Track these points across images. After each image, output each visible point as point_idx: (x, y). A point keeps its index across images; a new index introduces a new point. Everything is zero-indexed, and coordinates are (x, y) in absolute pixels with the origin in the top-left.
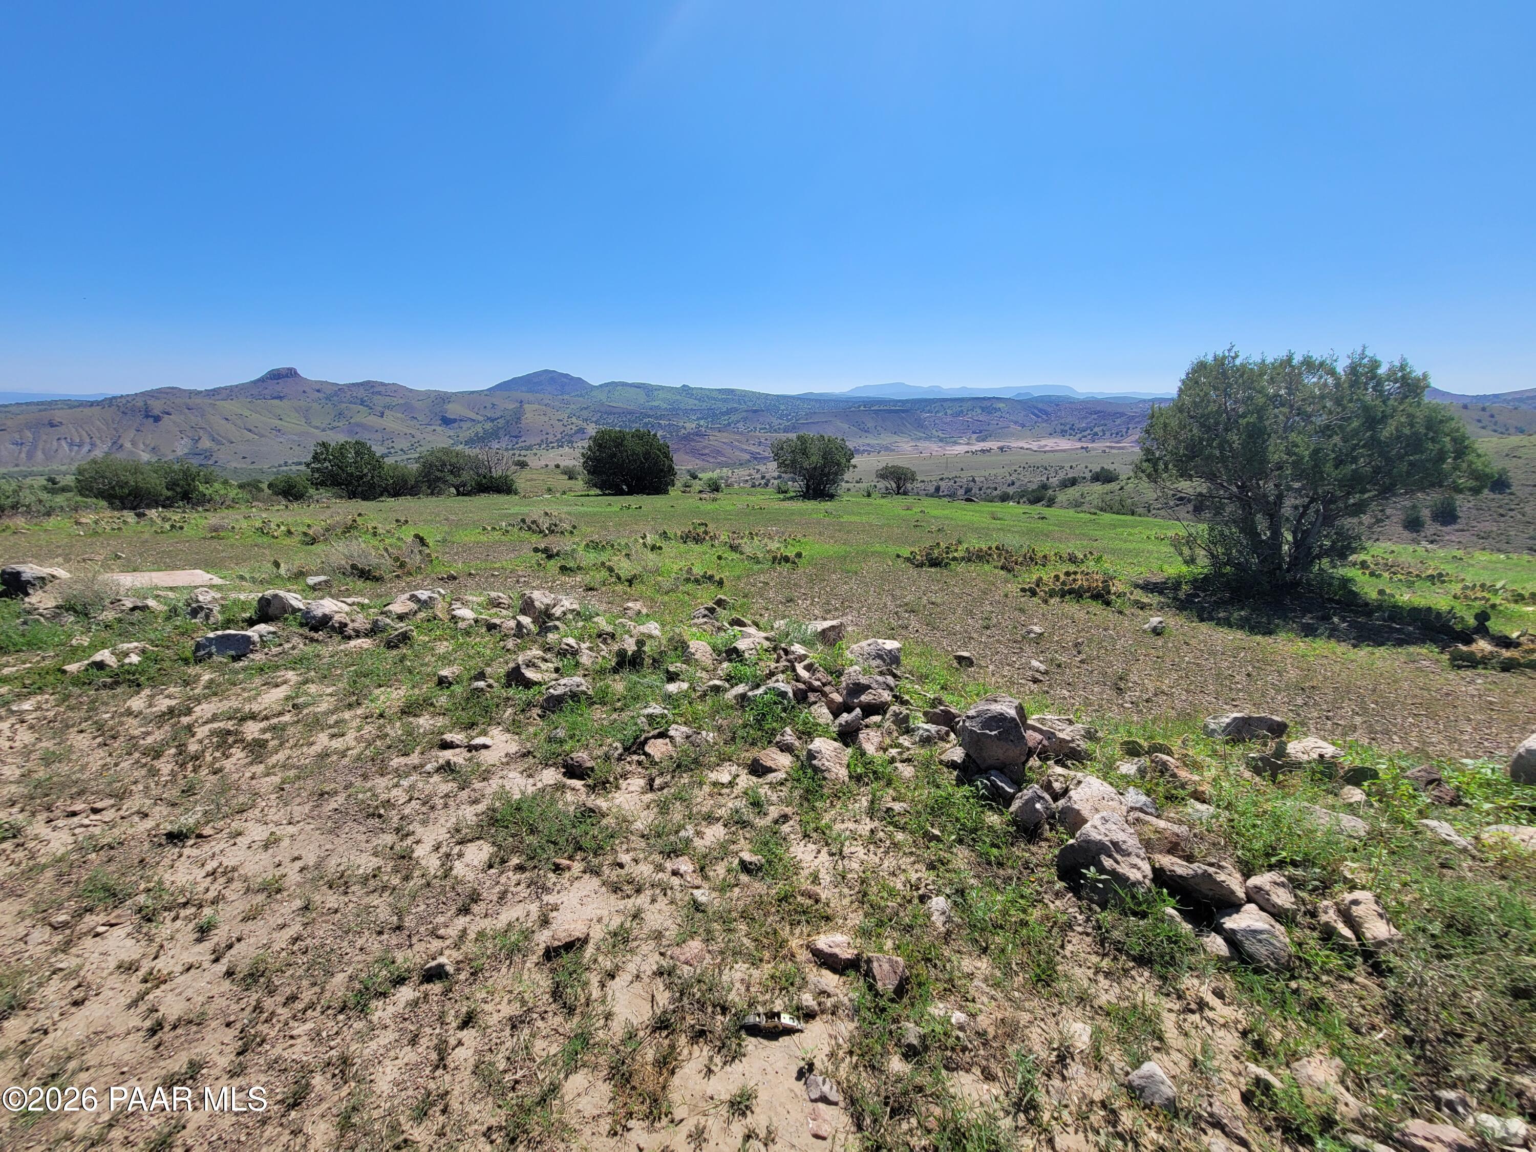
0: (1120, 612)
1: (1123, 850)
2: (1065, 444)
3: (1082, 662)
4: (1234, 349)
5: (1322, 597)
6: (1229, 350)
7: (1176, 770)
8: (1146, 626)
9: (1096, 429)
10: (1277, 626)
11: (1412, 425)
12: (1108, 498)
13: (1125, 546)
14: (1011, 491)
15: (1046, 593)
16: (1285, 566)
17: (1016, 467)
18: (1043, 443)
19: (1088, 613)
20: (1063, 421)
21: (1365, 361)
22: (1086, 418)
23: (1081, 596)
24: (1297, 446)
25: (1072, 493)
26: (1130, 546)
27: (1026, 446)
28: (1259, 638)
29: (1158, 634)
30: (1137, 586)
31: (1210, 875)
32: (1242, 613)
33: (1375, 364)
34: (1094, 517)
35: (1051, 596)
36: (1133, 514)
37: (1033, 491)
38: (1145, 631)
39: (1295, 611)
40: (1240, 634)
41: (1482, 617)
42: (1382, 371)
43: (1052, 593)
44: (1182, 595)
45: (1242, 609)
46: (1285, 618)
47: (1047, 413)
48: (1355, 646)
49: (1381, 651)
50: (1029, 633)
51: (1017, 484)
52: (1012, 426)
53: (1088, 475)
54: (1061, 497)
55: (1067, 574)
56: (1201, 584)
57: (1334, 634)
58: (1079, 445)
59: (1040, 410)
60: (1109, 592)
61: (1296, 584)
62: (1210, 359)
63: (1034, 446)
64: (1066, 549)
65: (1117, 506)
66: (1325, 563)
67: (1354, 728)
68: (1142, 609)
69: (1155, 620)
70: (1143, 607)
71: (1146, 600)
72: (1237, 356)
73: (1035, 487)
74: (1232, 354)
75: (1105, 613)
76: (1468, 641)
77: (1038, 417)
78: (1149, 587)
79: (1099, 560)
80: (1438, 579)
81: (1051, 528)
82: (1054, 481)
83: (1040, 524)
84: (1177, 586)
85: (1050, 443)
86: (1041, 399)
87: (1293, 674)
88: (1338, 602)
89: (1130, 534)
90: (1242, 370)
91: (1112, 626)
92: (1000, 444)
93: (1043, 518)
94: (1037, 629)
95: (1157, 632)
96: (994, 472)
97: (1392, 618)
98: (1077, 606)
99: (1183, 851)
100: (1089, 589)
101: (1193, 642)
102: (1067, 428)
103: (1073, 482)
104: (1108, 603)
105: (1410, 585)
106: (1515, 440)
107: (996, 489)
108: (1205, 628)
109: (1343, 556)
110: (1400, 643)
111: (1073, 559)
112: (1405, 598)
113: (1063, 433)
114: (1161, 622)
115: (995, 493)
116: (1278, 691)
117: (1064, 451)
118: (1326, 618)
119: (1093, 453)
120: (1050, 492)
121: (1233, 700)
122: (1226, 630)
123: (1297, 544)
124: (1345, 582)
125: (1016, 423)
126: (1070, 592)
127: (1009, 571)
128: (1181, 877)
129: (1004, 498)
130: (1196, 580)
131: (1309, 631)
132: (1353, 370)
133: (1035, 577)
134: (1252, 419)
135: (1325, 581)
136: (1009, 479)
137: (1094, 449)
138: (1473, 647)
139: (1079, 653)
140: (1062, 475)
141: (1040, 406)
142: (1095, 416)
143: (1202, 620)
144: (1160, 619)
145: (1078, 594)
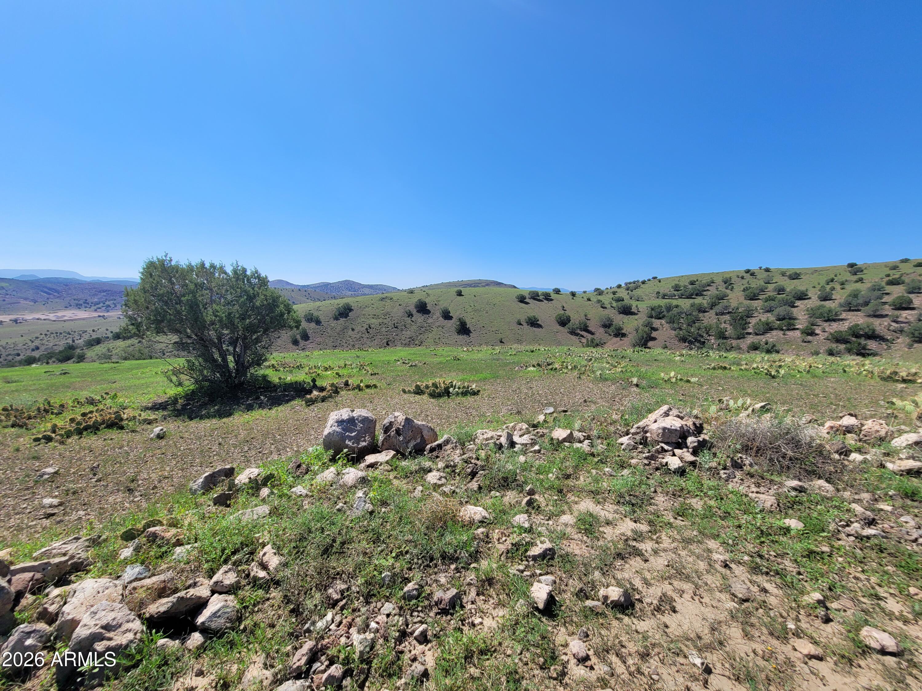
0: (133, 431)
1: (114, 626)
2: (82, 314)
3: (99, 480)
4: (168, 256)
5: (255, 387)
6: (166, 256)
7: (163, 534)
8: (152, 436)
9: (107, 303)
10: (234, 409)
11: (266, 300)
12: (131, 348)
13: (137, 382)
14: (36, 354)
15: (61, 435)
16: (234, 375)
17: (38, 335)
18: (60, 314)
19: (105, 440)
20: (75, 297)
21: (239, 268)
22: (97, 295)
23: (98, 429)
24: (218, 312)
25: (99, 349)
26: (143, 381)
27: (43, 317)
28: (225, 420)
29: (162, 438)
30: (147, 408)
31: (183, 597)
32: (216, 408)
33: (245, 270)
34: (116, 365)
35: (68, 437)
36: (151, 358)
37: (61, 352)
38: (152, 439)
39: (243, 398)
40: (214, 421)
41: (314, 381)
42: (249, 273)
43: (69, 435)
44: (179, 407)
45: (216, 405)
46: (238, 404)
47: (56, 291)
48: (270, 409)
49: (280, 408)
50: (41, 476)
51: (42, 348)
52: (22, 302)
53: (110, 335)
54: (90, 353)
55: (84, 415)
56: (190, 397)
57: (261, 406)
58: (96, 314)
59: (50, 289)
60: (122, 420)
61: (242, 384)
62: (155, 259)
63: (52, 316)
64: (83, 395)
65: (137, 355)
66: (252, 371)
67: (271, 453)
68: (149, 424)
69: (157, 430)
70: (150, 422)
71: (152, 417)
72: (171, 260)
73: (61, 348)
74: (168, 259)
75: (120, 435)
76: (310, 392)
77: (49, 294)
78: (155, 407)
79: (115, 396)
80: (300, 367)
81: (74, 380)
82: (80, 342)
83: (62, 379)
84: (175, 401)
85: (69, 314)
86: (48, 280)
87: (243, 434)
88: (263, 388)
89: (143, 373)
90: (176, 269)
91: (125, 444)
92: (13, 317)
93: (65, 374)
94: (50, 470)
95: (160, 437)
96: (13, 341)
97: (285, 390)
98: (94, 438)
99: (170, 589)
100: (103, 422)
101: (186, 435)
102: (81, 302)
103: (98, 341)
104: (122, 428)
105: (291, 372)
106: (318, 304)
107: (18, 355)
108: (193, 424)
109: (259, 365)
110: (287, 401)
111: (91, 402)
112: (289, 378)
113: (78, 306)
114: (162, 430)
115: (18, 358)
116: (235, 447)
117: (83, 319)
118: (258, 398)
119: (110, 319)
120: (78, 351)
121: (211, 463)
122: (207, 421)
123: (237, 362)
124: (264, 377)
125: (26, 299)
126: (86, 428)
127: (21, 427)
128: (164, 612)
129: (30, 361)
130: (187, 395)
131: (250, 408)
132: (235, 272)
133: (49, 426)
134: (190, 297)
135: (255, 378)
136: (33, 345)
137: (110, 317)
138: (312, 395)
139: (95, 475)
140: (86, 337)
141: (49, 285)
142: (105, 294)
143: (191, 419)
144: (160, 428)
145: (95, 428)
